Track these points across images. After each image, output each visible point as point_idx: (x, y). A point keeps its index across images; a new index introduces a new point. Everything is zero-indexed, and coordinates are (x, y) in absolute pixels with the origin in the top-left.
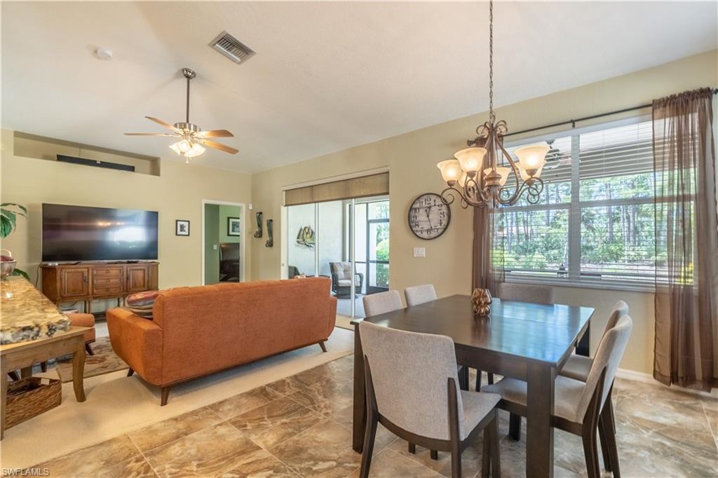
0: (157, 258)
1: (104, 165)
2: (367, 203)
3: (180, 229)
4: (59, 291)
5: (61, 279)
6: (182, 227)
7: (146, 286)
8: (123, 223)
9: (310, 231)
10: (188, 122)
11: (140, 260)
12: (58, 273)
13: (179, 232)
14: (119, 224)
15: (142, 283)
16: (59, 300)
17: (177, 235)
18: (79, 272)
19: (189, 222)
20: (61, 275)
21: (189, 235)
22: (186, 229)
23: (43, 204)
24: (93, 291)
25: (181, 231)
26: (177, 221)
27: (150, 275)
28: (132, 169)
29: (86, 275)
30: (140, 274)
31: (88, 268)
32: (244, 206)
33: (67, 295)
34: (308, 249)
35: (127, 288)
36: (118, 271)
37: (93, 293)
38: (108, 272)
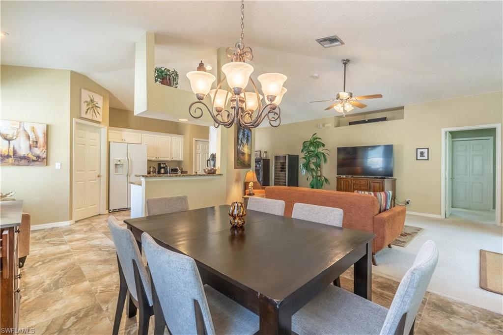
0: (392, 176)
1: (370, 121)
5: (341, 184)
6: (422, 154)
10: (345, 91)
12: (340, 181)
13: (419, 158)
17: (417, 159)
18: (347, 181)
19: (428, 149)
21: (428, 159)
22: (426, 155)
23: (337, 148)
25: (421, 156)
27: (383, 186)
28: (384, 119)
29: (350, 183)
30: (377, 185)
31: (351, 179)
36: (365, 182)
38: (360, 181)
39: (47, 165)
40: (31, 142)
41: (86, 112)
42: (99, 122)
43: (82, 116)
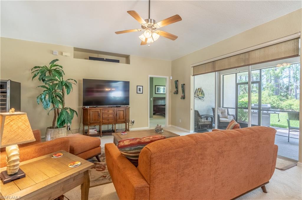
0: (129, 105)
1: (107, 60)
2: (236, 73)
3: (139, 90)
4: (89, 120)
5: (90, 115)
6: (140, 89)
7: (124, 119)
8: (114, 89)
9: (201, 90)
10: (149, 18)
11: (122, 106)
12: (89, 111)
13: (138, 92)
14: (113, 89)
15: (123, 117)
16: (89, 124)
18: (96, 111)
19: (142, 86)
20: (90, 112)
21: (142, 93)
23: (83, 79)
24: (102, 121)
26: (137, 86)
27: (126, 113)
28: (118, 61)
29: (99, 113)
30: (122, 112)
31: (100, 109)
32: (168, 78)
33: (92, 122)
34: (200, 100)
35: (116, 120)
36: (113, 111)
37: (102, 122)
38: (108, 111)
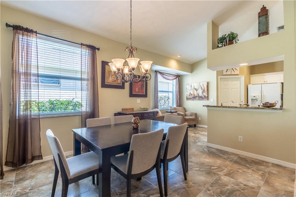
39: (208, 100)
40: (203, 91)
41: (226, 71)
42: (238, 75)
43: (224, 74)
